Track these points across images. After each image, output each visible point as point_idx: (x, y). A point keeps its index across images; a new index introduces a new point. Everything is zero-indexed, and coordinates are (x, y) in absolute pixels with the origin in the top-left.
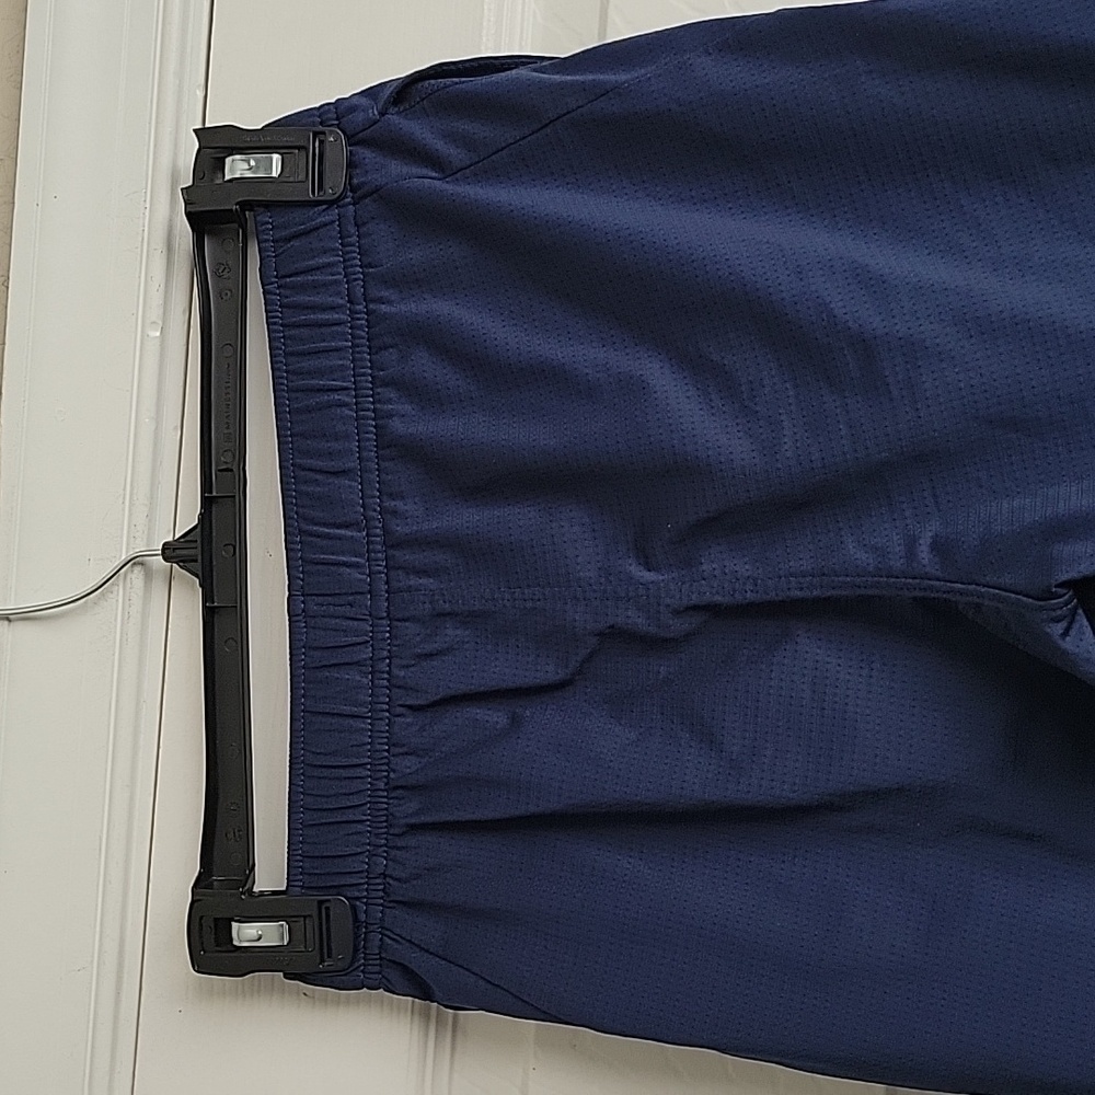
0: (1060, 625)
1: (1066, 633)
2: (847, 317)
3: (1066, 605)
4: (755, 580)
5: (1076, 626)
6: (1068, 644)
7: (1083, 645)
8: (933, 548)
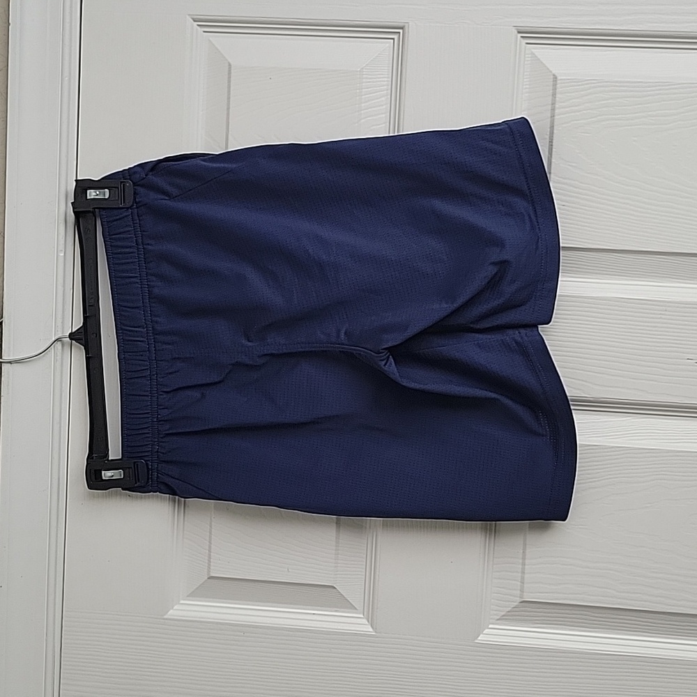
1: (386, 364)
2: (314, 255)
3: (385, 355)
4: (286, 345)
5: (389, 362)
6: (386, 368)
7: (391, 368)
8: (345, 333)
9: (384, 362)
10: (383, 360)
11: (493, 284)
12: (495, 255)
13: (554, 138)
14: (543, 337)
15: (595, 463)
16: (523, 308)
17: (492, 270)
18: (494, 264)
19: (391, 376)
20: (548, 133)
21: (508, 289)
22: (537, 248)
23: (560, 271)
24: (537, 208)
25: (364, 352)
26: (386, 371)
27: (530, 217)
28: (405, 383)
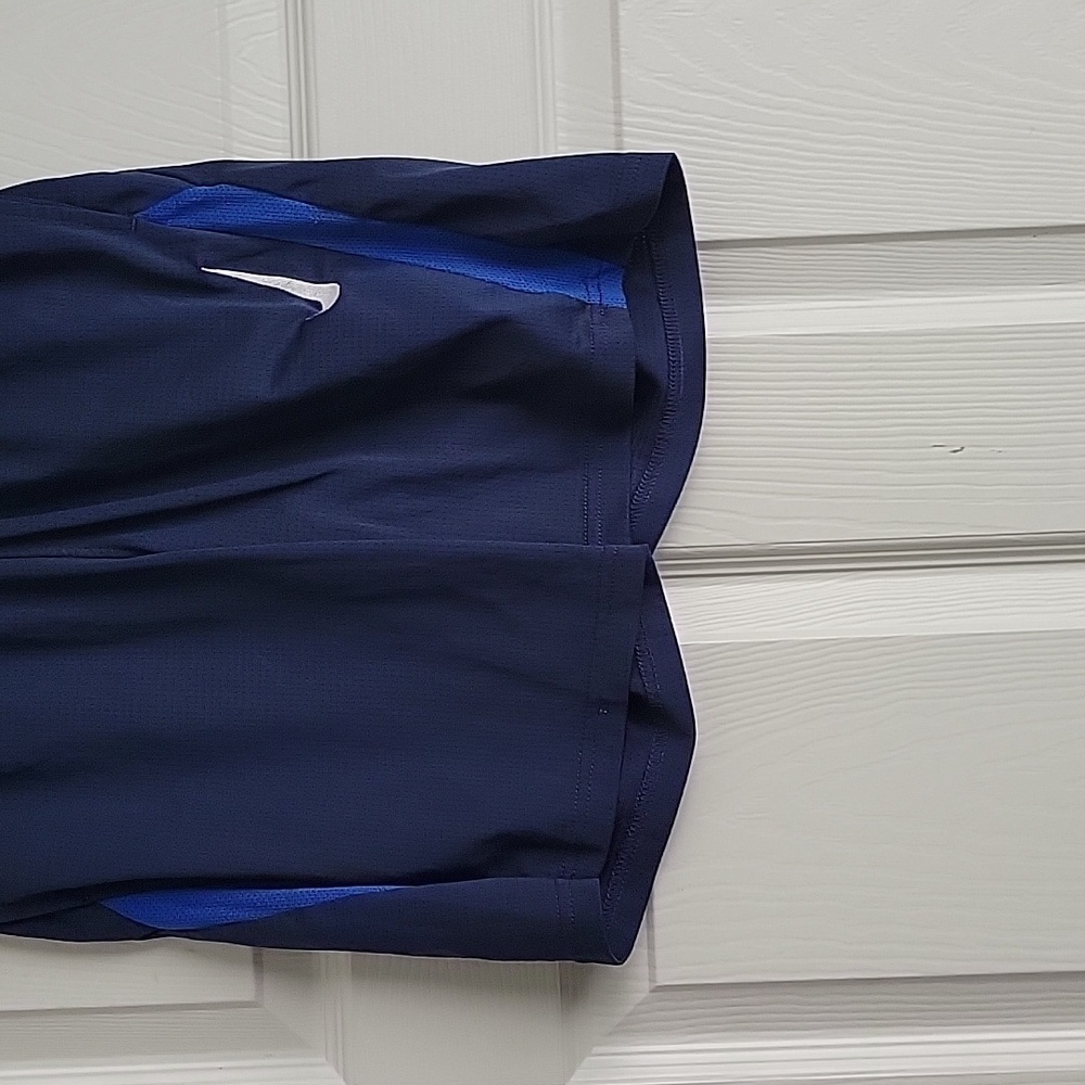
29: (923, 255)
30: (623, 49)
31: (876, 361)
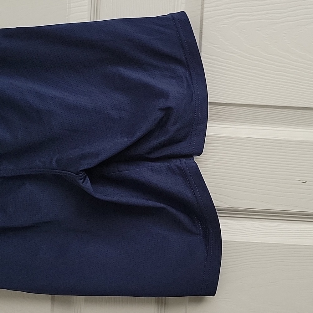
0: (81, 180)
1: (83, 182)
2: (34, 105)
3: (83, 176)
4: (14, 170)
5: (86, 180)
6: (83, 185)
7: (87, 185)
8: (56, 161)
9: (82, 181)
10: (81, 179)
11: (161, 124)
12: (162, 103)
13: (203, 28)
14: (198, 164)
15: (234, 254)
16: (183, 143)
17: (160, 114)
18: (161, 109)
19: (87, 191)
20: (199, 25)
21: (172, 129)
22: (192, 100)
23: (208, 120)
24: (192, 72)
25: (68, 174)
26: (83, 187)
27: (187, 79)
28: (98, 196)
29: (299, 115)
30: (203, 36)
31: (279, 149)
